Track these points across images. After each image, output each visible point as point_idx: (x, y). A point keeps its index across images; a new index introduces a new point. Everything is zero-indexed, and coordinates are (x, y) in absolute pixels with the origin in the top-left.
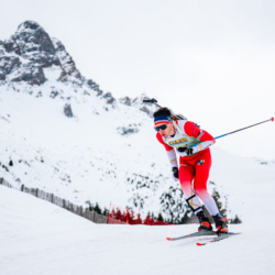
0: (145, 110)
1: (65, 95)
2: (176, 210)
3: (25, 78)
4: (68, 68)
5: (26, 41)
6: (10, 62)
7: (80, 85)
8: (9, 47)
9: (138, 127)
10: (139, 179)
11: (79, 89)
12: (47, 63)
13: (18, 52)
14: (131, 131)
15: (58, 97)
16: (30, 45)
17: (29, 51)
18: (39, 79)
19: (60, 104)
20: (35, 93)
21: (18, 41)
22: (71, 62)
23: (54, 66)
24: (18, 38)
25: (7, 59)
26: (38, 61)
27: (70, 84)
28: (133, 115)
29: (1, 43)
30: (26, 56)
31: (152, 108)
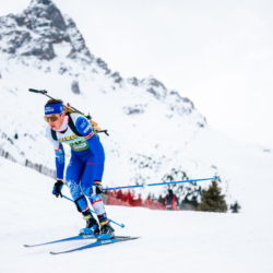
0: (152, 91)
1: (74, 72)
2: (177, 192)
3: (35, 52)
4: (78, 45)
5: (38, 16)
6: (21, 37)
7: (89, 63)
8: (20, 21)
9: (144, 108)
10: (142, 159)
11: (87, 66)
12: (57, 39)
13: (29, 27)
14: (137, 111)
15: (66, 73)
16: (41, 20)
17: (41, 26)
18: (48, 55)
19: (68, 80)
20: (44, 68)
21: (30, 16)
22: (81, 39)
23: (64, 43)
24: (30, 12)
25: (19, 33)
26: (48, 37)
27: (79, 61)
28: (140, 96)
29: (13, 17)
30: (37, 32)
31: (159, 90)
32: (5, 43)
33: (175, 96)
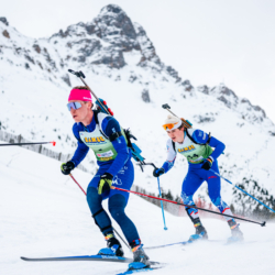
0: (223, 99)
1: (144, 81)
2: (248, 201)
3: (105, 61)
4: (148, 53)
5: (108, 24)
6: (91, 45)
7: (159, 71)
8: (90, 29)
9: (215, 116)
11: (157, 75)
12: (128, 47)
13: (99, 35)
14: (208, 120)
15: (136, 82)
16: (111, 29)
17: (110, 34)
18: (118, 63)
19: (138, 89)
20: (114, 77)
21: (100, 24)
22: (152, 47)
23: (134, 51)
24: (100, 20)
25: (89, 41)
26: (118, 45)
27: (150, 70)
28: (211, 104)
29: (83, 25)
30: (107, 40)
31: (230, 98)
32: (75, 52)
33: (246, 105)
